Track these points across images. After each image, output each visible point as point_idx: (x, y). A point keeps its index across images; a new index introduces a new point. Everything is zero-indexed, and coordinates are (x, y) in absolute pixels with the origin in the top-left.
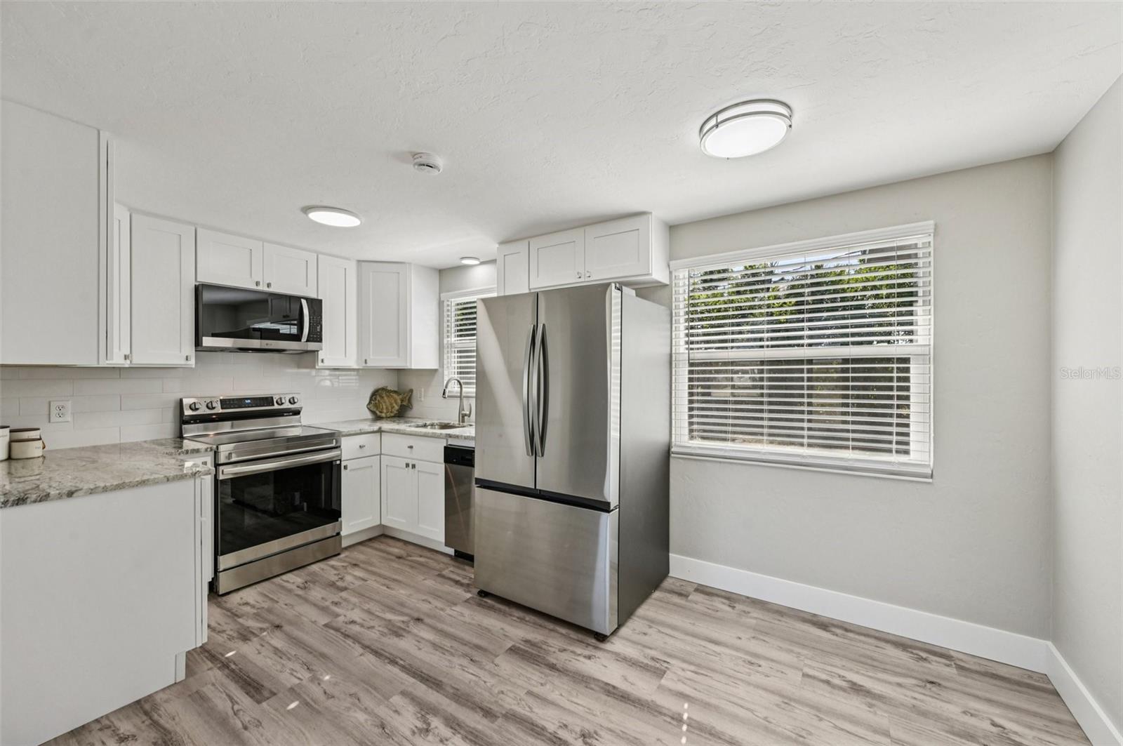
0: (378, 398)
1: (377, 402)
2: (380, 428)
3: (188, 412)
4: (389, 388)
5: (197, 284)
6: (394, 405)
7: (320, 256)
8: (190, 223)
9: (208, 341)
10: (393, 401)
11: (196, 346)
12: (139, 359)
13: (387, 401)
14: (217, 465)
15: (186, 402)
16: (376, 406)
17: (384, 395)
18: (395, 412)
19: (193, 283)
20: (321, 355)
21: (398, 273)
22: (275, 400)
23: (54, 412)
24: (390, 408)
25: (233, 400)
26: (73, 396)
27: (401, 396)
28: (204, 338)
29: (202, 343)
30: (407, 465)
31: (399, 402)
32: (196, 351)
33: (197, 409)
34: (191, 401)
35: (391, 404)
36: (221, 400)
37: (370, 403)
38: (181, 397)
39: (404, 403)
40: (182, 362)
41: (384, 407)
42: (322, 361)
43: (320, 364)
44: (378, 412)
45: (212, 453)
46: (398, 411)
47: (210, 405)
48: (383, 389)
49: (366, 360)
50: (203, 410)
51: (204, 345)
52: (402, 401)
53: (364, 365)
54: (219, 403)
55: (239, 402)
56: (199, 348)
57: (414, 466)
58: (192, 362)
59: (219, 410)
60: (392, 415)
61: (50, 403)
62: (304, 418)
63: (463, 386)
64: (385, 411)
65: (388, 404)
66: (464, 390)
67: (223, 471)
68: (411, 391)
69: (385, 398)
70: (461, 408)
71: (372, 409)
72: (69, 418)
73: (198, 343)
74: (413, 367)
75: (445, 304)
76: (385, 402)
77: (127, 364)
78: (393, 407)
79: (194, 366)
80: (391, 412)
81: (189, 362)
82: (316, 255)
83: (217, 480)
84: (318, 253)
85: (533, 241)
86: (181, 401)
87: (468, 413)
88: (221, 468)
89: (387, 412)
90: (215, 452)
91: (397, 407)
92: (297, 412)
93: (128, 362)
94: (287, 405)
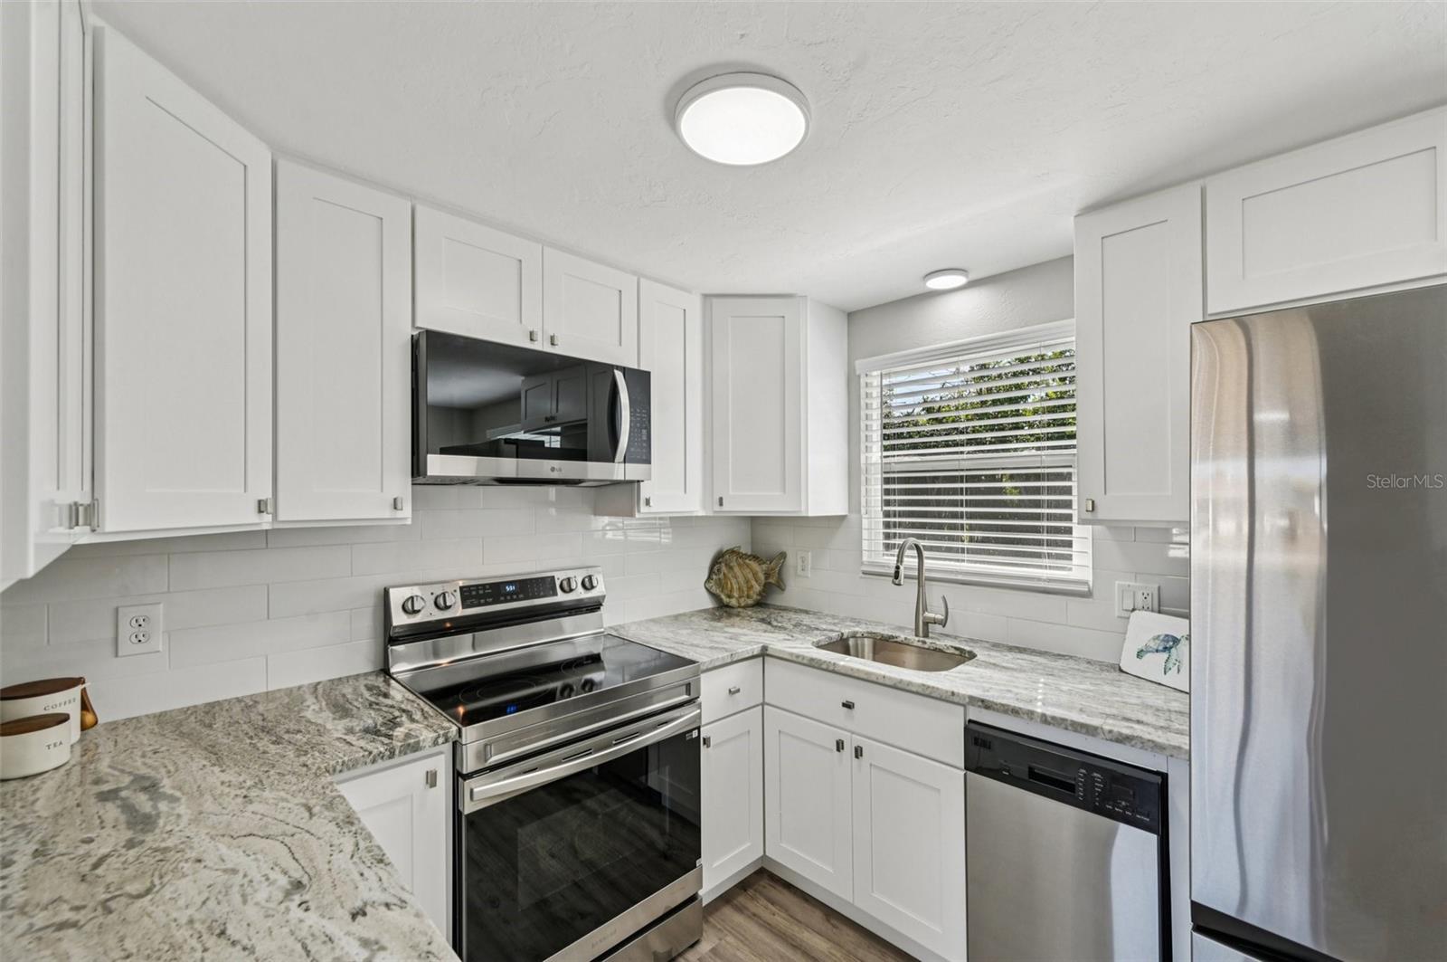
0: (724, 569)
1: (721, 576)
2: (765, 648)
3: (399, 619)
4: (743, 551)
5: (415, 333)
6: (754, 583)
7: (642, 280)
8: (402, 193)
9: (437, 465)
10: (750, 576)
11: (413, 475)
12: (293, 512)
13: (739, 574)
14: (458, 776)
15: (397, 597)
16: (720, 584)
17: (734, 564)
18: (755, 597)
19: (408, 332)
20: (645, 490)
21: (783, 317)
22: (558, 583)
23: (126, 631)
24: (745, 589)
25: (484, 586)
26: (169, 592)
27: (764, 566)
28: (429, 456)
29: (426, 472)
30: (840, 746)
31: (762, 576)
32: (413, 484)
33: (415, 612)
34: (406, 593)
35: (747, 581)
36: (461, 588)
37: (709, 578)
38: (386, 584)
39: (771, 580)
40: (387, 513)
41: (735, 586)
42: (648, 502)
43: (644, 509)
44: (723, 597)
45: (449, 746)
46: (760, 594)
47: (441, 601)
48: (732, 552)
49: (721, 499)
50: (429, 614)
51: (429, 474)
52: (767, 575)
53: (717, 508)
54: (458, 594)
55: (494, 591)
56: (420, 480)
57: (858, 752)
58: (406, 512)
59: (458, 611)
60: (750, 602)
61: (117, 610)
62: (608, 618)
63: (925, 554)
64: (736, 594)
65: (741, 580)
66: (927, 563)
67: (472, 791)
68: (783, 555)
69: (736, 569)
70: (921, 605)
71: (714, 589)
72: (159, 642)
73: (417, 468)
74: (810, 514)
75: (863, 381)
76: (736, 577)
77: (266, 522)
78: (750, 588)
79: (409, 522)
80: (748, 597)
81: (399, 514)
82: (636, 278)
83: (460, 813)
84: (639, 275)
85: (1213, 184)
86: (386, 592)
87: (940, 617)
88: (468, 784)
89: (740, 597)
90: (455, 744)
91: (757, 588)
92: (594, 606)
93: (267, 518)
94: (580, 594)
